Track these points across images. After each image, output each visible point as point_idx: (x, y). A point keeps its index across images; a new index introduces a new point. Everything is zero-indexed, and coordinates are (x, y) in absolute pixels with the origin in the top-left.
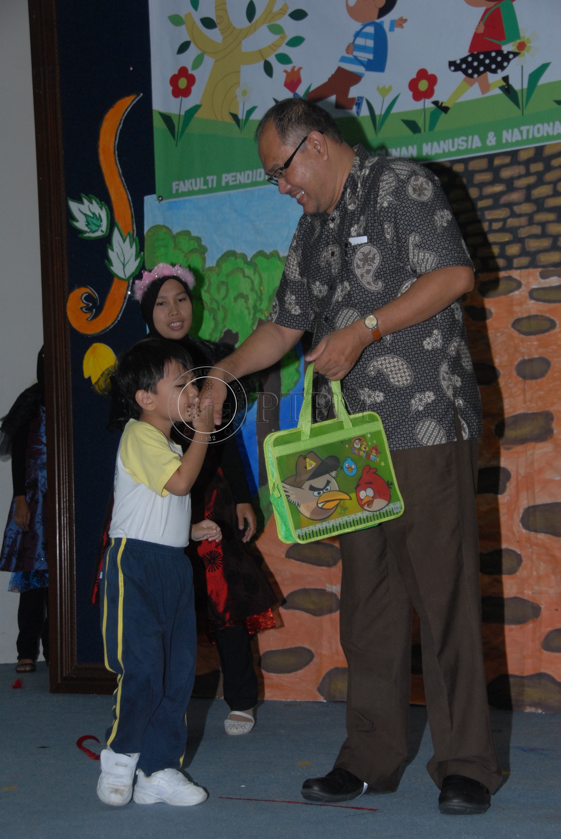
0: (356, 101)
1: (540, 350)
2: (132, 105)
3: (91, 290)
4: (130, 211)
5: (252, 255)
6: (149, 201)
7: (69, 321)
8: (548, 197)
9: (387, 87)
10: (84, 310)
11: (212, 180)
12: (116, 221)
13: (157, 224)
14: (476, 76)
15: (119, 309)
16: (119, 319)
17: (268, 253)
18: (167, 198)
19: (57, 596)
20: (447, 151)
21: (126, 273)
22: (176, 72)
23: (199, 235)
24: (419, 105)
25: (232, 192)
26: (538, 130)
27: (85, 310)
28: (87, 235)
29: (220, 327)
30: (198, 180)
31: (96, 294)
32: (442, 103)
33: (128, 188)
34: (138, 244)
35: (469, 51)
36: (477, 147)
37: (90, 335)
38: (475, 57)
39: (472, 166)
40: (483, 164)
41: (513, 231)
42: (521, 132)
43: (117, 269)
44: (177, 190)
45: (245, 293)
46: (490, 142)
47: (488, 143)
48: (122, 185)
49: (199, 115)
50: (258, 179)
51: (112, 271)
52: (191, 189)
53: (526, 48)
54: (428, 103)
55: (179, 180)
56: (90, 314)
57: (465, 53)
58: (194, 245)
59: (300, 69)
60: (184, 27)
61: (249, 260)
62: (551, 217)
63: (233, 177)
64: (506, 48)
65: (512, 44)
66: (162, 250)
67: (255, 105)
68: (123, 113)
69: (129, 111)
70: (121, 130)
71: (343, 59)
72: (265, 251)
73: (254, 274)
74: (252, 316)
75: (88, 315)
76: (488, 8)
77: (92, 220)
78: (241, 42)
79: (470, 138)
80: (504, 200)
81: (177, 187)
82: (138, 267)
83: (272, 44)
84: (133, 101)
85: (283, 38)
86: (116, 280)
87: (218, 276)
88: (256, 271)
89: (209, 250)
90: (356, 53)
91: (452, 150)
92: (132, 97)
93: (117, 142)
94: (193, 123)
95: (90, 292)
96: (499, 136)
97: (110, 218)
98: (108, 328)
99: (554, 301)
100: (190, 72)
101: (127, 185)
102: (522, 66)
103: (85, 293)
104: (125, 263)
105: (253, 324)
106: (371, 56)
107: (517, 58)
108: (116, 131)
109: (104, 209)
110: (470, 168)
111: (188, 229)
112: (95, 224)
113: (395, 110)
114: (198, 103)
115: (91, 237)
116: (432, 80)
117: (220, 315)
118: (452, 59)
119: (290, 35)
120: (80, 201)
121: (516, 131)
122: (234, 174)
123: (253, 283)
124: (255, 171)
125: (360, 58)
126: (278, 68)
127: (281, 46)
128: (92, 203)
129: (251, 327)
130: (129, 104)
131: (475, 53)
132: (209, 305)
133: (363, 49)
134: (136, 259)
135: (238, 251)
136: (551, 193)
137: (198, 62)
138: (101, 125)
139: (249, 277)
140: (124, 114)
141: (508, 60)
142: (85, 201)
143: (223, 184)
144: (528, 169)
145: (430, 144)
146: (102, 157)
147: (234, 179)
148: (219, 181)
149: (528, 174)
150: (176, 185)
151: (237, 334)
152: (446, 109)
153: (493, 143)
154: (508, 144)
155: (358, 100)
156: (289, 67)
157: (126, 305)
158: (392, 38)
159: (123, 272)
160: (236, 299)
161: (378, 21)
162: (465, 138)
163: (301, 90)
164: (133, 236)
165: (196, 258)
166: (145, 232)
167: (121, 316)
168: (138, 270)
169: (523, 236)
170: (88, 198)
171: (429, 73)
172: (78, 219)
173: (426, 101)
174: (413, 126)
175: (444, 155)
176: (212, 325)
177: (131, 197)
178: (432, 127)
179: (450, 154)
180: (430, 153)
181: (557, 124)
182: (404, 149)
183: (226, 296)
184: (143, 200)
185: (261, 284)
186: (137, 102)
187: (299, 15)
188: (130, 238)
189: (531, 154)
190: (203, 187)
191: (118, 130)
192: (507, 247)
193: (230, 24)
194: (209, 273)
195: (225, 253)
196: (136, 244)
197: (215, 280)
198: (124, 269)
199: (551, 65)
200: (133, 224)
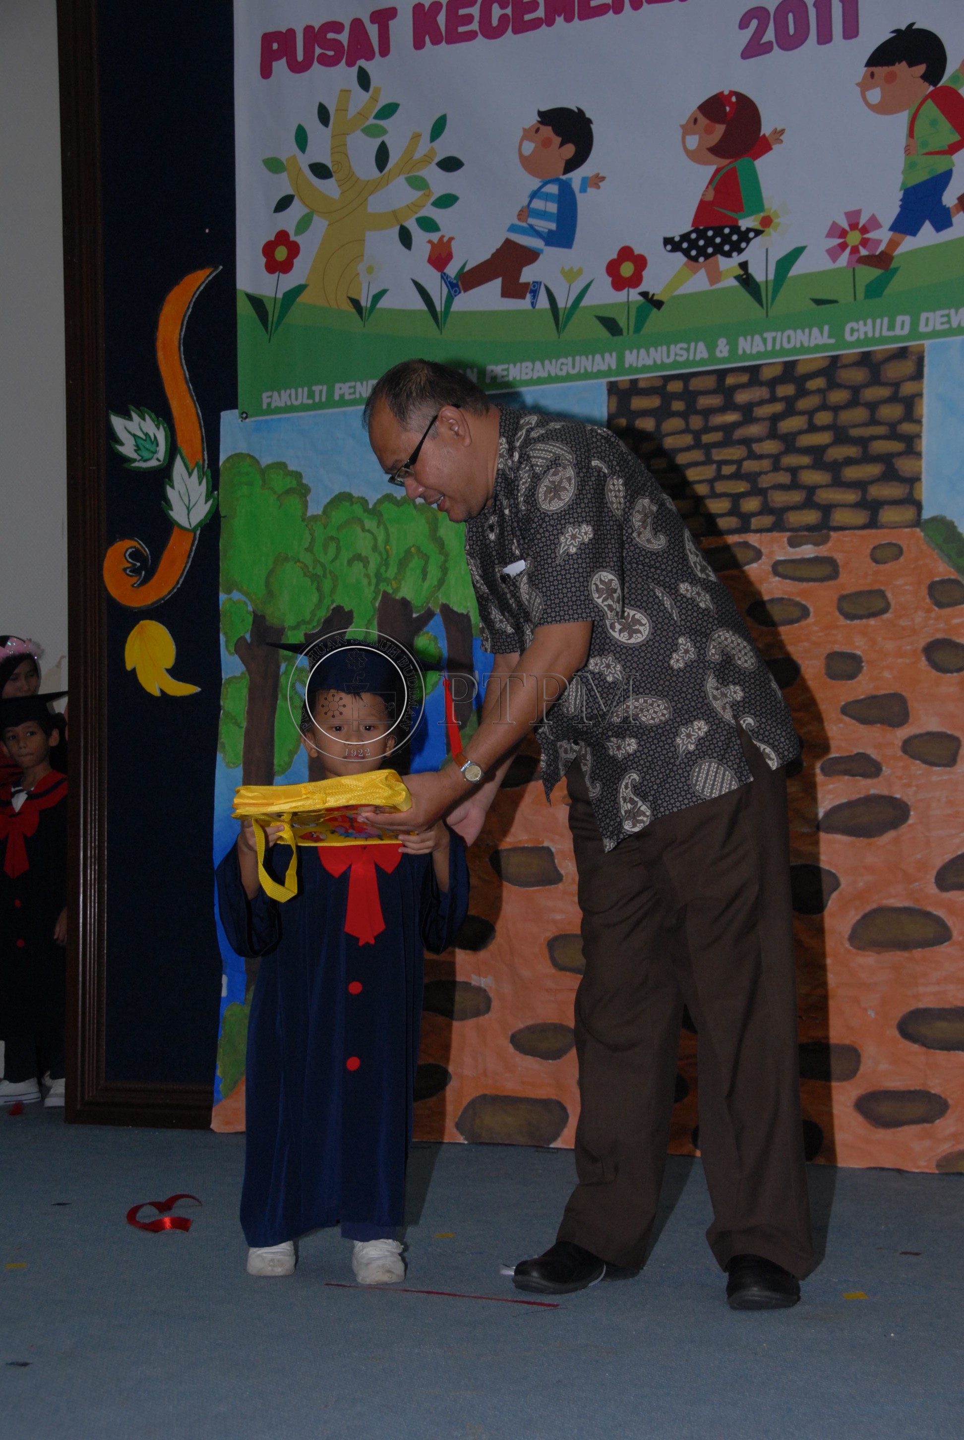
0: (531, 287)
2: (207, 282)
3: (140, 544)
4: (199, 432)
5: (375, 501)
6: (228, 419)
7: (106, 588)
8: (801, 432)
9: (575, 270)
10: (128, 572)
11: (321, 392)
12: (179, 445)
13: (238, 451)
14: (701, 259)
15: (181, 572)
16: (179, 586)
17: (399, 498)
18: (257, 415)
20: (659, 362)
21: (191, 521)
22: (273, 239)
23: (299, 469)
24: (621, 296)
26: (789, 337)
27: (130, 571)
28: (136, 464)
29: (327, 601)
30: (300, 390)
31: (147, 549)
32: (653, 295)
33: (197, 400)
34: (210, 478)
35: (693, 226)
36: (702, 359)
37: (135, 608)
38: (701, 234)
39: (695, 384)
40: (710, 383)
41: (752, 478)
42: (764, 341)
43: (178, 514)
44: (269, 404)
45: (364, 554)
46: (721, 352)
47: (718, 354)
48: (188, 396)
49: (303, 299)
51: (171, 517)
52: (289, 404)
53: (773, 225)
54: (634, 295)
55: (272, 390)
56: (138, 578)
57: (687, 227)
58: (291, 482)
59: (451, 239)
60: (284, 175)
61: (371, 506)
62: (805, 460)
63: (350, 387)
65: (752, 218)
66: (245, 489)
67: (386, 288)
68: (192, 294)
69: (203, 291)
70: (189, 316)
71: (513, 229)
72: (395, 495)
73: (378, 527)
74: (373, 588)
75: (135, 579)
76: (720, 166)
77: (144, 443)
78: (366, 199)
79: (693, 345)
80: (739, 433)
81: (269, 400)
82: (209, 513)
83: (412, 203)
84: (208, 276)
85: (428, 195)
86: (176, 531)
87: (325, 528)
88: (380, 523)
89: (313, 491)
90: (531, 221)
91: (667, 361)
92: (208, 271)
93: (183, 333)
94: (294, 308)
95: (138, 546)
96: (733, 346)
97: (169, 439)
98: (163, 599)
99: (808, 580)
100: (293, 238)
101: (196, 395)
102: (767, 249)
103: (131, 548)
104: (191, 506)
105: (375, 599)
106: (553, 226)
108: (182, 318)
109: (161, 428)
110: (691, 388)
111: (283, 460)
112: (147, 449)
113: (585, 302)
114: (303, 282)
115: (142, 468)
116: (640, 263)
117: (327, 584)
118: (669, 235)
119: (438, 192)
120: (127, 416)
121: (757, 338)
122: (353, 384)
123: (375, 539)
125: (537, 228)
126: (420, 237)
127: (424, 206)
128: (144, 419)
129: (371, 602)
130: (203, 280)
131: (701, 228)
132: (311, 569)
133: (543, 215)
134: (206, 502)
135: (356, 494)
136: (805, 427)
137: (304, 224)
138: (161, 309)
139: (369, 531)
140: (195, 293)
141: (748, 240)
142: (134, 415)
143: (337, 397)
144: (773, 392)
145: (635, 352)
146: (160, 355)
147: (352, 390)
148: (331, 392)
149: (773, 399)
150: (268, 397)
151: (350, 614)
152: (659, 304)
153: (725, 354)
154: (745, 356)
155: (534, 286)
156: (435, 237)
157: (191, 566)
159: (187, 519)
160: (350, 562)
161: (564, 177)
162: (685, 346)
163: (452, 270)
164: (203, 467)
165: (293, 502)
166: (221, 463)
167: (183, 582)
168: (209, 516)
169: (765, 486)
170: (139, 412)
171: (636, 252)
172: (124, 441)
173: (631, 290)
174: (611, 325)
175: (655, 367)
176: (315, 598)
177: (201, 412)
178: (638, 329)
179: (664, 366)
180: (634, 365)
181: (815, 331)
182: (598, 357)
183: (336, 557)
184: (219, 418)
185: (387, 542)
186: (213, 278)
187: (451, 164)
188: (198, 471)
189: (778, 371)
190: (306, 401)
191: (185, 316)
192: (742, 501)
193: (351, 173)
194: (312, 524)
195: (336, 496)
196: (207, 479)
197: (320, 534)
198: (188, 514)
199: (807, 249)
200: (203, 451)
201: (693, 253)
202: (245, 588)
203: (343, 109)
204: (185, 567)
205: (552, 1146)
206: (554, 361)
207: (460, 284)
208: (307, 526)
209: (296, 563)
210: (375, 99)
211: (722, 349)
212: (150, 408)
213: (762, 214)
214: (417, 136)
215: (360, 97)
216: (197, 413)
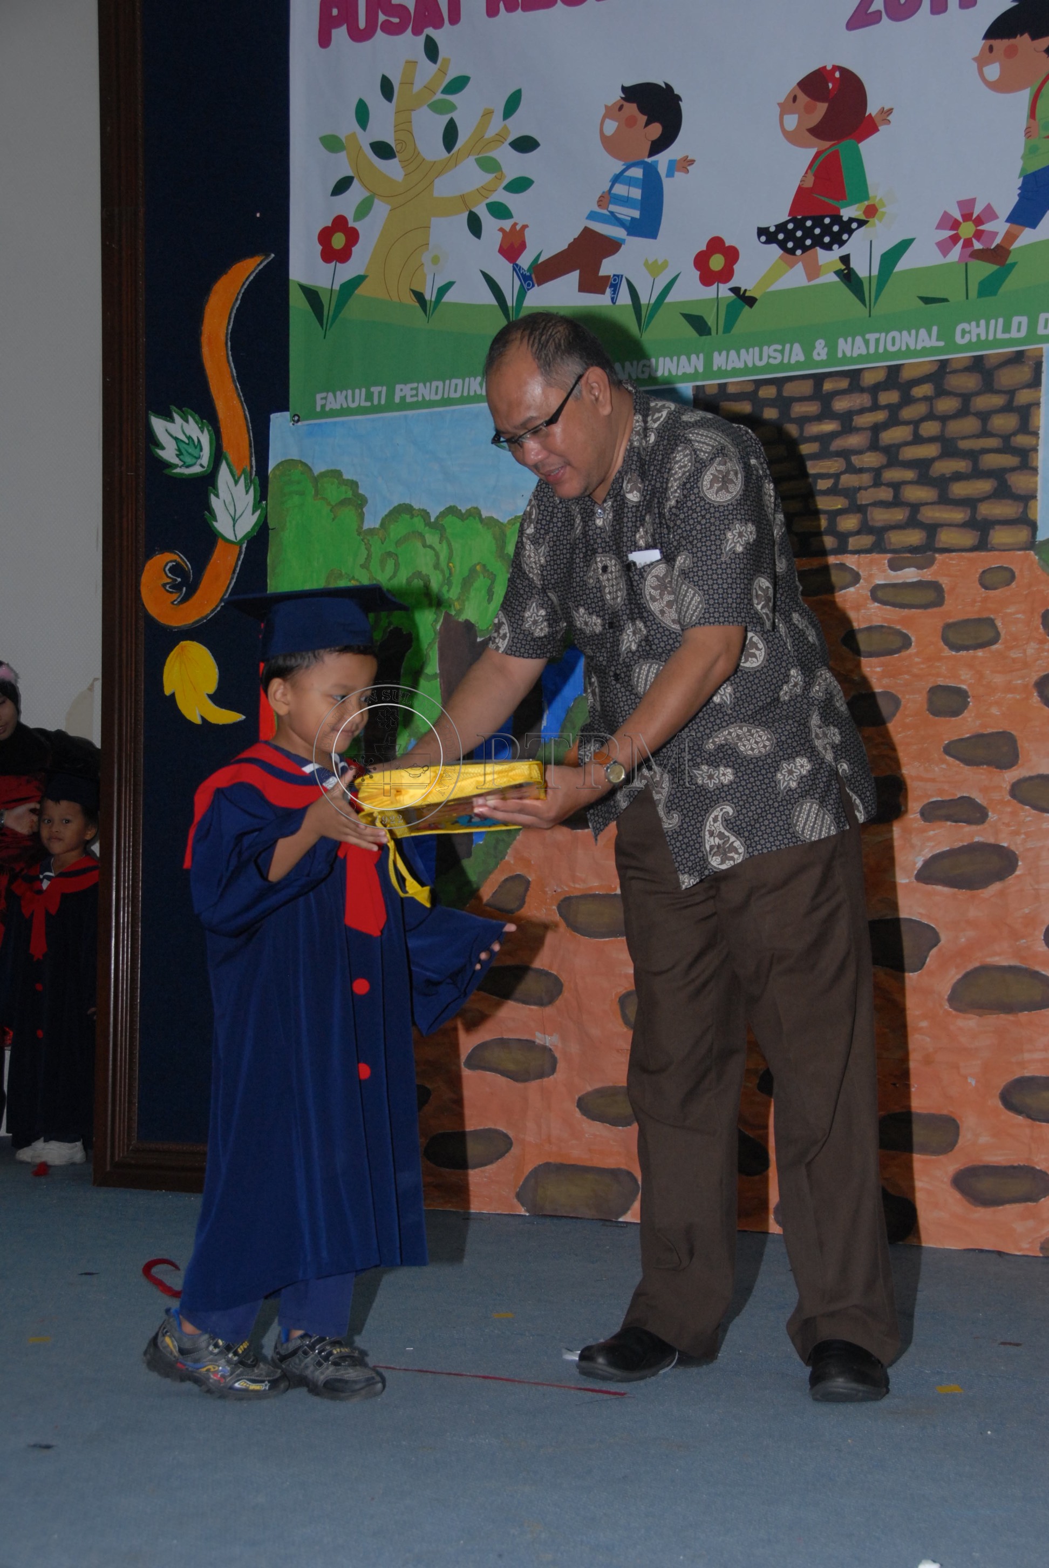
0: (612, 280)
1: (885, 681)
2: (257, 271)
3: (181, 558)
4: (247, 436)
5: (437, 513)
6: (279, 422)
7: (143, 605)
8: (906, 444)
9: (660, 262)
10: (168, 586)
11: (380, 393)
12: (225, 450)
13: (289, 458)
14: (799, 252)
15: (225, 589)
16: (223, 604)
17: (463, 511)
18: (307, 419)
19: (109, 1036)
20: (750, 365)
21: (237, 532)
22: (330, 225)
23: (355, 478)
24: (710, 292)
25: (409, 413)
26: (893, 339)
27: (170, 587)
28: (178, 470)
29: (383, 623)
30: (357, 391)
31: (188, 563)
32: (745, 291)
33: (245, 400)
34: (258, 488)
35: (789, 216)
36: (797, 362)
37: (175, 628)
38: (799, 224)
39: (790, 390)
40: (806, 388)
41: (849, 494)
42: (867, 343)
43: (223, 525)
44: (323, 406)
45: (424, 573)
46: (819, 354)
47: (816, 358)
48: (235, 396)
49: (361, 291)
50: (453, 395)
51: (215, 529)
52: (345, 406)
53: (878, 214)
54: (724, 291)
55: (327, 392)
56: (178, 594)
58: (346, 493)
59: (525, 227)
60: (343, 155)
61: (432, 520)
62: (909, 475)
63: (412, 389)
64: (847, 213)
65: (856, 206)
66: (296, 499)
67: (452, 280)
68: (241, 284)
69: (252, 280)
70: (238, 308)
71: (592, 216)
72: (459, 508)
73: (441, 542)
75: (175, 596)
77: (187, 447)
78: (432, 182)
79: (788, 346)
80: (837, 444)
81: (324, 402)
82: (256, 524)
83: (482, 187)
84: (259, 265)
85: (500, 179)
86: (220, 544)
87: (383, 543)
88: (442, 537)
89: (369, 501)
90: (612, 208)
91: (759, 364)
92: (258, 259)
93: (230, 327)
94: (352, 304)
95: (179, 560)
96: (832, 347)
97: (214, 442)
98: (205, 617)
99: (909, 606)
100: (351, 224)
101: (244, 396)
102: (871, 241)
103: (171, 561)
104: (237, 517)
105: (436, 621)
106: (636, 214)
107: (863, 228)
108: (229, 311)
109: (205, 429)
110: (785, 394)
111: (338, 468)
112: (190, 454)
113: (670, 298)
114: (362, 273)
115: (183, 474)
116: (732, 255)
118: (763, 225)
119: (510, 175)
120: (169, 417)
121: (859, 340)
122: (415, 385)
123: (437, 556)
124: (447, 382)
126: (490, 225)
127: (495, 190)
128: (187, 421)
129: (432, 625)
130: (252, 269)
131: (799, 217)
133: (625, 201)
134: (253, 513)
135: (416, 506)
136: (910, 438)
137: (364, 209)
138: (207, 301)
139: (431, 547)
140: (244, 284)
141: (851, 232)
142: (176, 416)
143: (397, 400)
144: (875, 400)
145: (724, 353)
146: (205, 350)
147: (414, 392)
148: (391, 394)
149: (875, 407)
150: (322, 399)
151: (409, 636)
152: (751, 301)
153: (824, 357)
154: (846, 360)
155: (615, 280)
156: (507, 224)
157: (236, 583)
159: (232, 531)
160: (409, 581)
161: (649, 160)
162: (779, 347)
163: (525, 261)
164: (251, 474)
165: (349, 514)
166: (270, 470)
167: (228, 599)
168: (257, 529)
169: (864, 503)
170: (182, 414)
171: (727, 244)
172: (164, 444)
173: (720, 285)
174: (699, 324)
175: (746, 370)
177: (249, 414)
178: (728, 327)
179: (755, 369)
180: (723, 368)
181: (923, 332)
182: (683, 359)
183: (394, 575)
184: (268, 420)
185: (450, 558)
186: (265, 267)
187: (525, 145)
188: (245, 479)
189: (881, 376)
190: (364, 404)
191: (232, 309)
192: (838, 518)
193: (416, 154)
194: (369, 538)
195: (395, 508)
196: (254, 488)
197: (377, 549)
198: (234, 526)
199: (915, 241)
200: (251, 457)
201: (790, 245)
203: (408, 82)
204: (230, 583)
205: (621, 1220)
206: (635, 363)
207: (533, 276)
208: (363, 540)
210: (443, 72)
211: (820, 351)
212: (193, 409)
213: (866, 203)
214: (488, 113)
215: (427, 69)
216: (245, 415)
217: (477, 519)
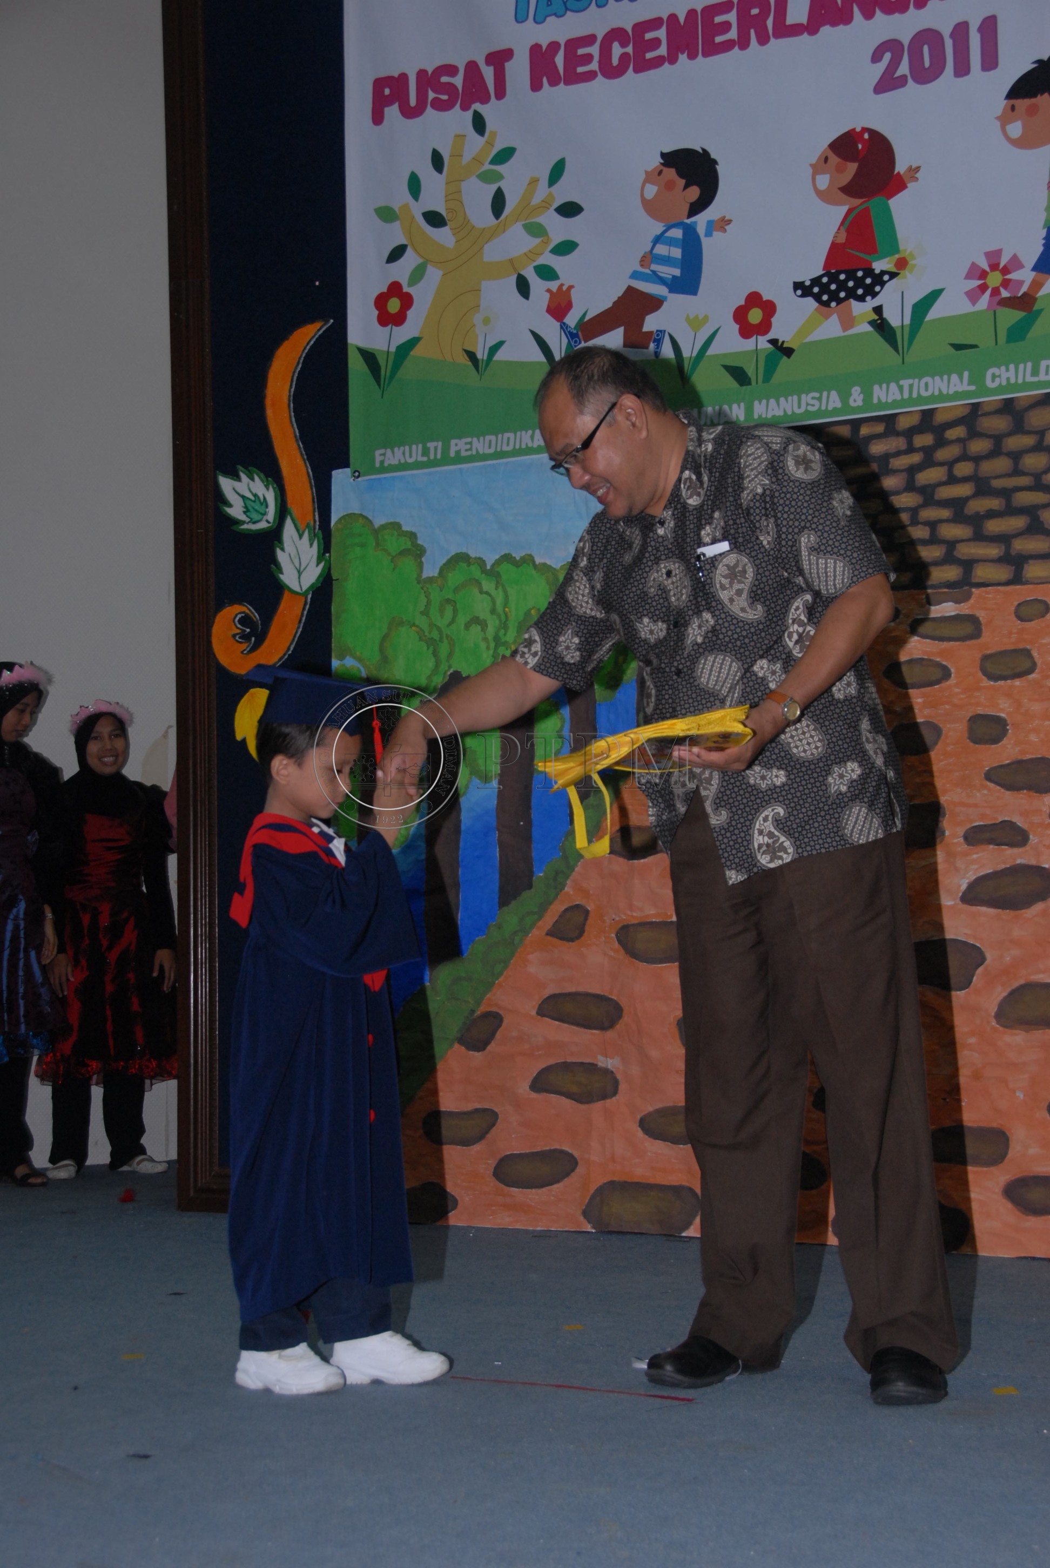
0: (655, 336)
1: (926, 712)
2: (317, 336)
3: (249, 609)
4: (310, 492)
5: (493, 561)
6: (340, 477)
7: (214, 655)
8: (941, 484)
9: (700, 317)
10: (238, 636)
11: (436, 448)
12: (289, 506)
13: (350, 512)
14: (833, 304)
15: (291, 638)
16: (290, 652)
17: (518, 558)
18: (366, 474)
19: (189, 1067)
20: (789, 413)
21: (302, 584)
22: (385, 290)
23: (413, 530)
24: (749, 344)
25: (465, 466)
26: (926, 384)
27: (240, 638)
28: (245, 527)
29: (443, 667)
30: (414, 447)
31: (256, 614)
32: (783, 342)
33: (308, 459)
34: (322, 541)
35: (823, 270)
36: (835, 408)
38: (833, 278)
40: (844, 433)
41: (888, 532)
42: (901, 388)
43: (288, 577)
44: (382, 462)
45: (481, 618)
46: (855, 401)
47: (852, 403)
48: (298, 454)
49: (416, 352)
50: (505, 448)
51: (282, 581)
52: (403, 461)
53: (908, 266)
54: (762, 342)
55: (385, 447)
56: (247, 644)
58: (405, 543)
59: (571, 287)
60: (397, 224)
61: (488, 567)
62: (945, 513)
63: (466, 443)
64: (878, 266)
65: (887, 260)
66: (358, 550)
67: (503, 339)
68: (302, 349)
69: (313, 345)
70: (299, 373)
71: (635, 275)
72: (514, 555)
73: (497, 588)
74: (491, 652)
75: (244, 646)
76: (852, 207)
77: (252, 503)
78: (482, 248)
79: (825, 394)
80: (875, 486)
81: (382, 458)
82: (320, 576)
83: (530, 251)
84: (319, 330)
85: (546, 242)
86: (286, 596)
87: (441, 591)
88: (498, 584)
89: (428, 553)
90: (654, 267)
91: (798, 411)
92: (318, 325)
93: (293, 390)
94: (408, 363)
95: (247, 611)
96: (867, 394)
97: (279, 500)
99: (948, 639)
100: (406, 289)
101: (306, 454)
102: (902, 293)
103: (240, 613)
104: (302, 569)
106: (677, 272)
107: (894, 281)
108: (291, 375)
109: (271, 488)
111: (397, 521)
112: (256, 511)
113: (711, 351)
114: (417, 335)
115: (251, 530)
116: (769, 309)
117: (444, 649)
119: (556, 239)
120: (235, 476)
121: (893, 386)
122: (469, 440)
123: (493, 601)
124: (500, 436)
125: (660, 274)
126: (538, 286)
127: (542, 254)
128: (253, 479)
130: (313, 334)
131: (833, 271)
132: (426, 634)
133: (666, 261)
134: (317, 566)
135: (473, 555)
136: (945, 478)
137: (418, 275)
138: (270, 365)
139: (487, 593)
140: (305, 349)
141: (883, 284)
142: (243, 476)
143: (452, 454)
144: (910, 443)
145: (764, 402)
146: (269, 412)
147: (468, 446)
148: (446, 449)
149: (911, 450)
150: (381, 455)
152: (788, 352)
153: (860, 403)
154: (881, 405)
155: (658, 335)
156: (554, 286)
157: (302, 632)
158: (711, 247)
159: (298, 583)
160: (467, 626)
161: (688, 221)
162: (817, 395)
163: (572, 320)
164: (315, 528)
165: (408, 564)
166: (333, 524)
167: (295, 648)
168: (321, 579)
169: (902, 540)
170: (247, 472)
171: (765, 299)
172: (232, 502)
173: (759, 337)
174: (739, 375)
175: (788, 417)
176: (431, 663)
177: (312, 471)
178: (768, 377)
179: (795, 416)
180: (764, 416)
181: (954, 377)
182: (725, 408)
183: (453, 621)
184: (330, 477)
185: (506, 604)
186: (324, 332)
187: (570, 210)
188: (309, 532)
189: (915, 420)
190: (421, 459)
191: (294, 372)
193: (466, 221)
194: (428, 586)
195: (452, 557)
196: (318, 541)
197: (436, 597)
198: (299, 578)
199: (944, 292)
200: (314, 511)
201: (825, 298)
202: (358, 653)
203: (456, 155)
204: (296, 632)
205: (684, 1234)
207: (580, 333)
208: (422, 588)
209: (411, 627)
210: (490, 144)
211: (856, 398)
212: (259, 468)
213: (897, 256)
214: (534, 182)
215: (475, 142)
216: (308, 473)
217: (531, 565)
